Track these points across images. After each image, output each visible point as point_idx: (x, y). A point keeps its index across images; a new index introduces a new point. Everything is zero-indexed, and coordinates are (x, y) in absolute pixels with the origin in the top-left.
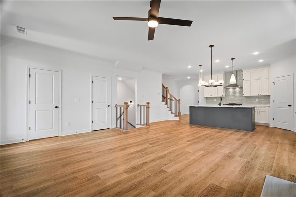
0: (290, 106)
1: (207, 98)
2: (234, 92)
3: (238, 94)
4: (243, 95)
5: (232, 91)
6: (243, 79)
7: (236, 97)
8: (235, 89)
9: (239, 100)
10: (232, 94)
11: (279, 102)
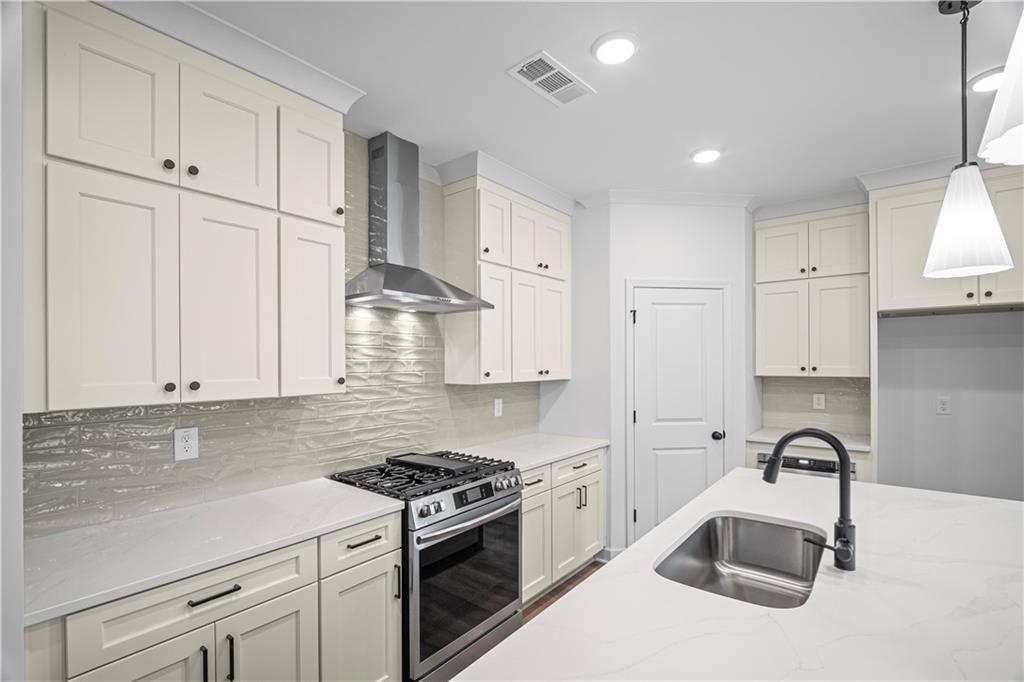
0: (716, 436)
2: (385, 350)
3: (407, 369)
4: (483, 380)
5: (371, 334)
6: (483, 248)
7: (401, 390)
8: (392, 318)
9: (413, 417)
10: (368, 361)
11: (659, 420)
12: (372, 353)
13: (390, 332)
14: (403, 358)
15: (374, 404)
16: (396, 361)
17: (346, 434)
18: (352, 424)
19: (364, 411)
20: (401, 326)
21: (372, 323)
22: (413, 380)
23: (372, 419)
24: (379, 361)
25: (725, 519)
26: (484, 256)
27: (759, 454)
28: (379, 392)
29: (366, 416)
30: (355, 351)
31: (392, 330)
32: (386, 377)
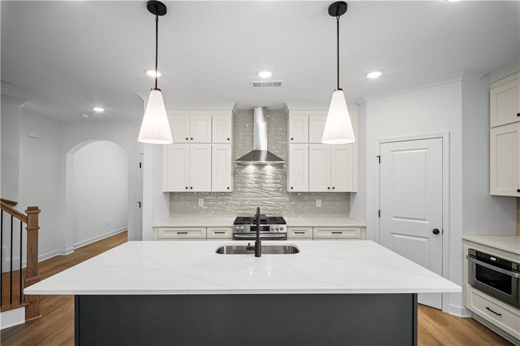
0: (436, 232)
1: (172, 194)
2: (260, 178)
3: (269, 185)
4: (290, 190)
5: (254, 173)
6: (290, 138)
7: (266, 192)
8: (262, 168)
9: (272, 203)
10: (253, 182)
11: (395, 217)
12: (254, 179)
13: (262, 172)
14: (267, 181)
15: (255, 197)
16: (264, 182)
17: (244, 205)
18: (246, 203)
19: (252, 198)
20: (267, 170)
21: (255, 170)
22: (272, 189)
23: (254, 202)
24: (257, 182)
25: (289, 247)
26: (291, 141)
27: (470, 249)
28: (256, 193)
29: (252, 200)
30: (248, 179)
31: (262, 171)
32: (260, 188)
